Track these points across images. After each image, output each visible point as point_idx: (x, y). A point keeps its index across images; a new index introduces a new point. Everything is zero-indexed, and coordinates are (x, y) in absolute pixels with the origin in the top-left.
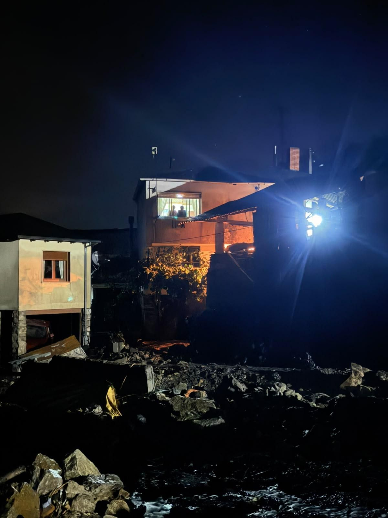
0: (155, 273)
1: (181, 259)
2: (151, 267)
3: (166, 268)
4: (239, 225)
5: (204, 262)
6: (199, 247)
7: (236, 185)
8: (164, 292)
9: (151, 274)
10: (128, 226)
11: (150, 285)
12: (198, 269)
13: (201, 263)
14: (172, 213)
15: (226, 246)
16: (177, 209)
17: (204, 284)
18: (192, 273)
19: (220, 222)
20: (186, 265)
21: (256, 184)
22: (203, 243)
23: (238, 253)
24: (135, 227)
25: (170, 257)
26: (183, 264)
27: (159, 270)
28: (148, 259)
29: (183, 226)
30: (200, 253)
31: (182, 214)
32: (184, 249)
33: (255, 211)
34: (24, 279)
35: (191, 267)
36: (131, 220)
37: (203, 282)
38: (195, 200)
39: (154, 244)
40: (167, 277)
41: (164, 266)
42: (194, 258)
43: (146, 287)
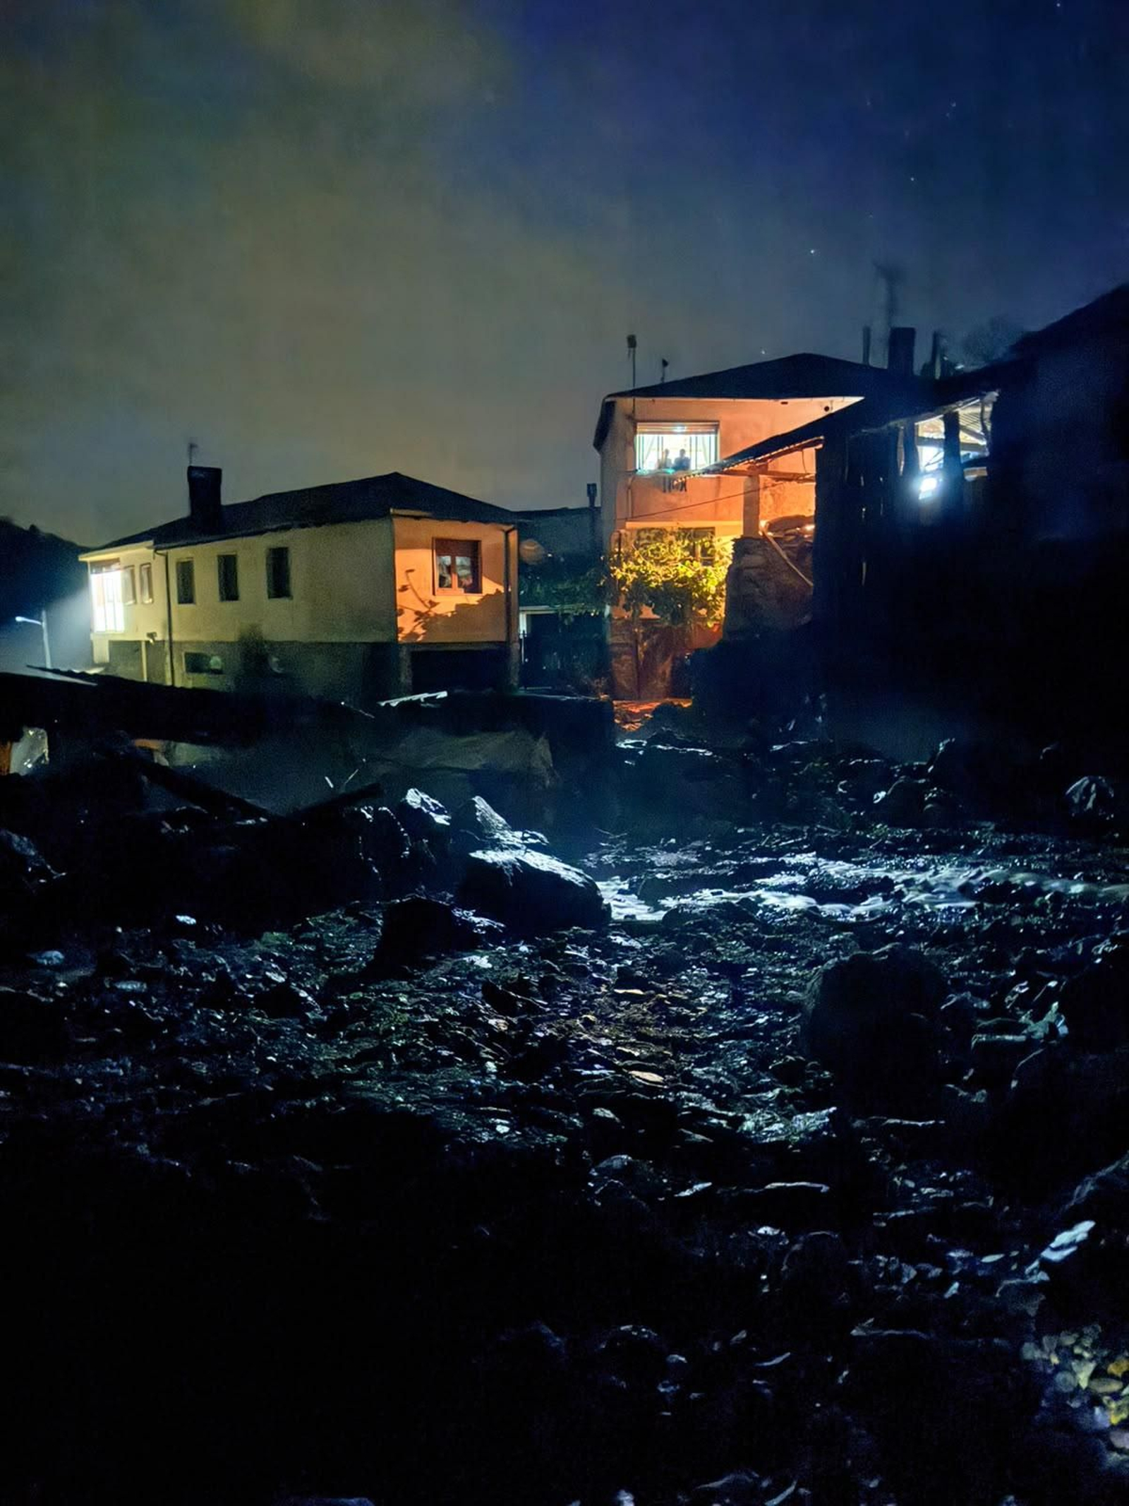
0: (631, 577)
1: (679, 551)
2: (625, 566)
3: (651, 567)
4: (790, 480)
5: (721, 557)
6: (713, 528)
7: (786, 403)
8: (647, 613)
9: (624, 579)
10: (585, 503)
11: (623, 601)
12: (710, 568)
13: (717, 558)
14: (662, 465)
15: (763, 523)
16: (673, 457)
17: (721, 596)
18: (699, 576)
19: (752, 475)
20: (688, 562)
21: (826, 401)
22: (721, 519)
23: (786, 535)
24: (597, 504)
25: (658, 549)
26: (683, 561)
27: (638, 572)
28: (619, 553)
29: (684, 484)
30: (715, 539)
31: (682, 465)
32: (686, 533)
33: (820, 446)
34: (404, 589)
35: (698, 566)
36: (591, 490)
37: (719, 593)
38: (707, 437)
39: (629, 525)
40: (653, 585)
41: (648, 564)
42: (704, 551)
43: (614, 603)
